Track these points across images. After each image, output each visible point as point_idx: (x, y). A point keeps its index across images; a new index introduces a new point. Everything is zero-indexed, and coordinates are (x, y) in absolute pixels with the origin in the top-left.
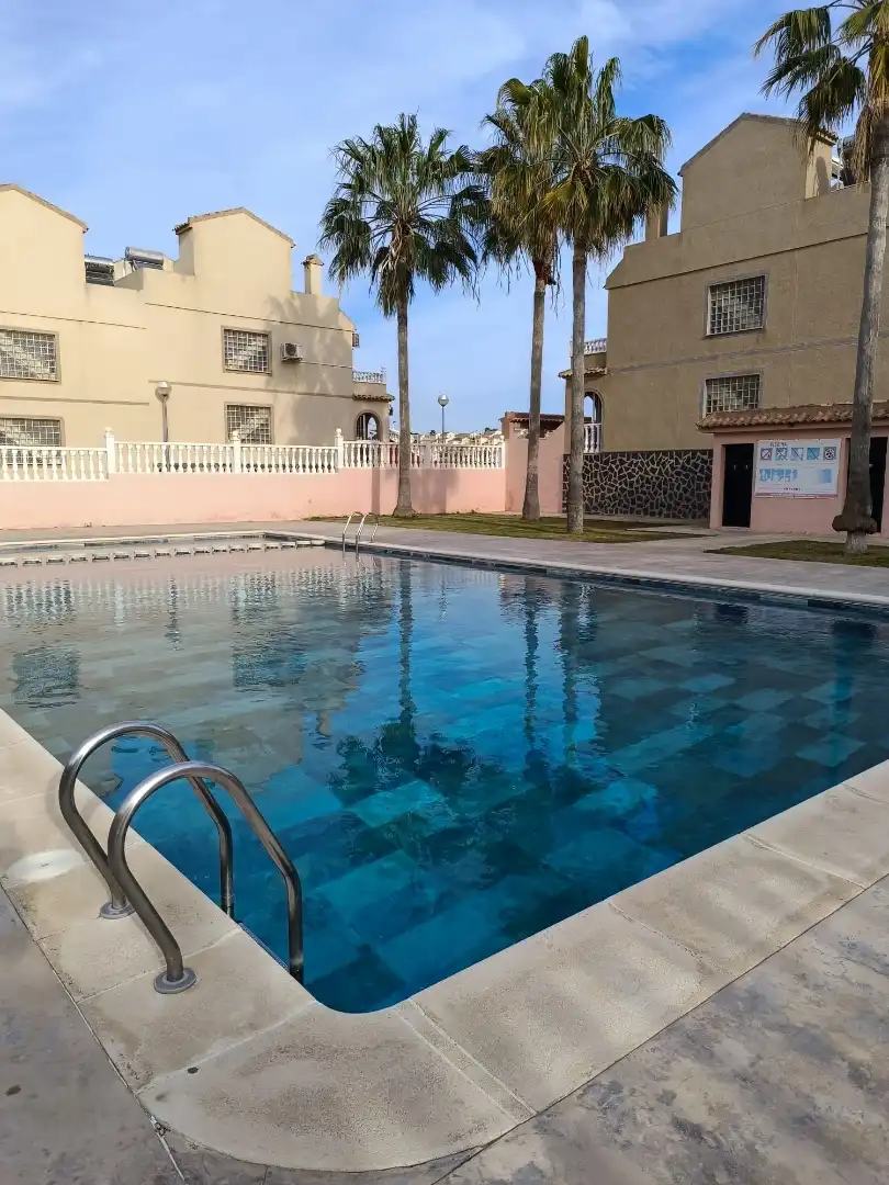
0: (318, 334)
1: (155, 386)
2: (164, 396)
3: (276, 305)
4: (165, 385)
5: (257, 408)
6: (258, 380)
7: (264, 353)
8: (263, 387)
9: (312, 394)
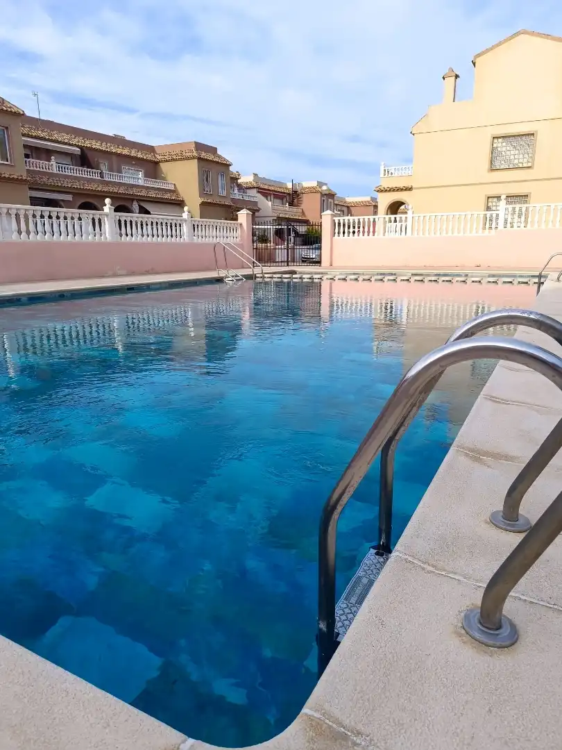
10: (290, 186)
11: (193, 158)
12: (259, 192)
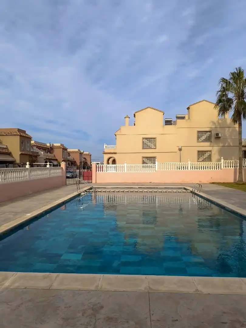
0: (227, 129)
1: (178, 148)
2: (180, 150)
3: (214, 123)
4: (180, 147)
5: (207, 151)
6: (208, 144)
7: (210, 136)
8: (209, 145)
9: (225, 146)
10: (48, 145)
11: (18, 135)
12: (37, 148)
